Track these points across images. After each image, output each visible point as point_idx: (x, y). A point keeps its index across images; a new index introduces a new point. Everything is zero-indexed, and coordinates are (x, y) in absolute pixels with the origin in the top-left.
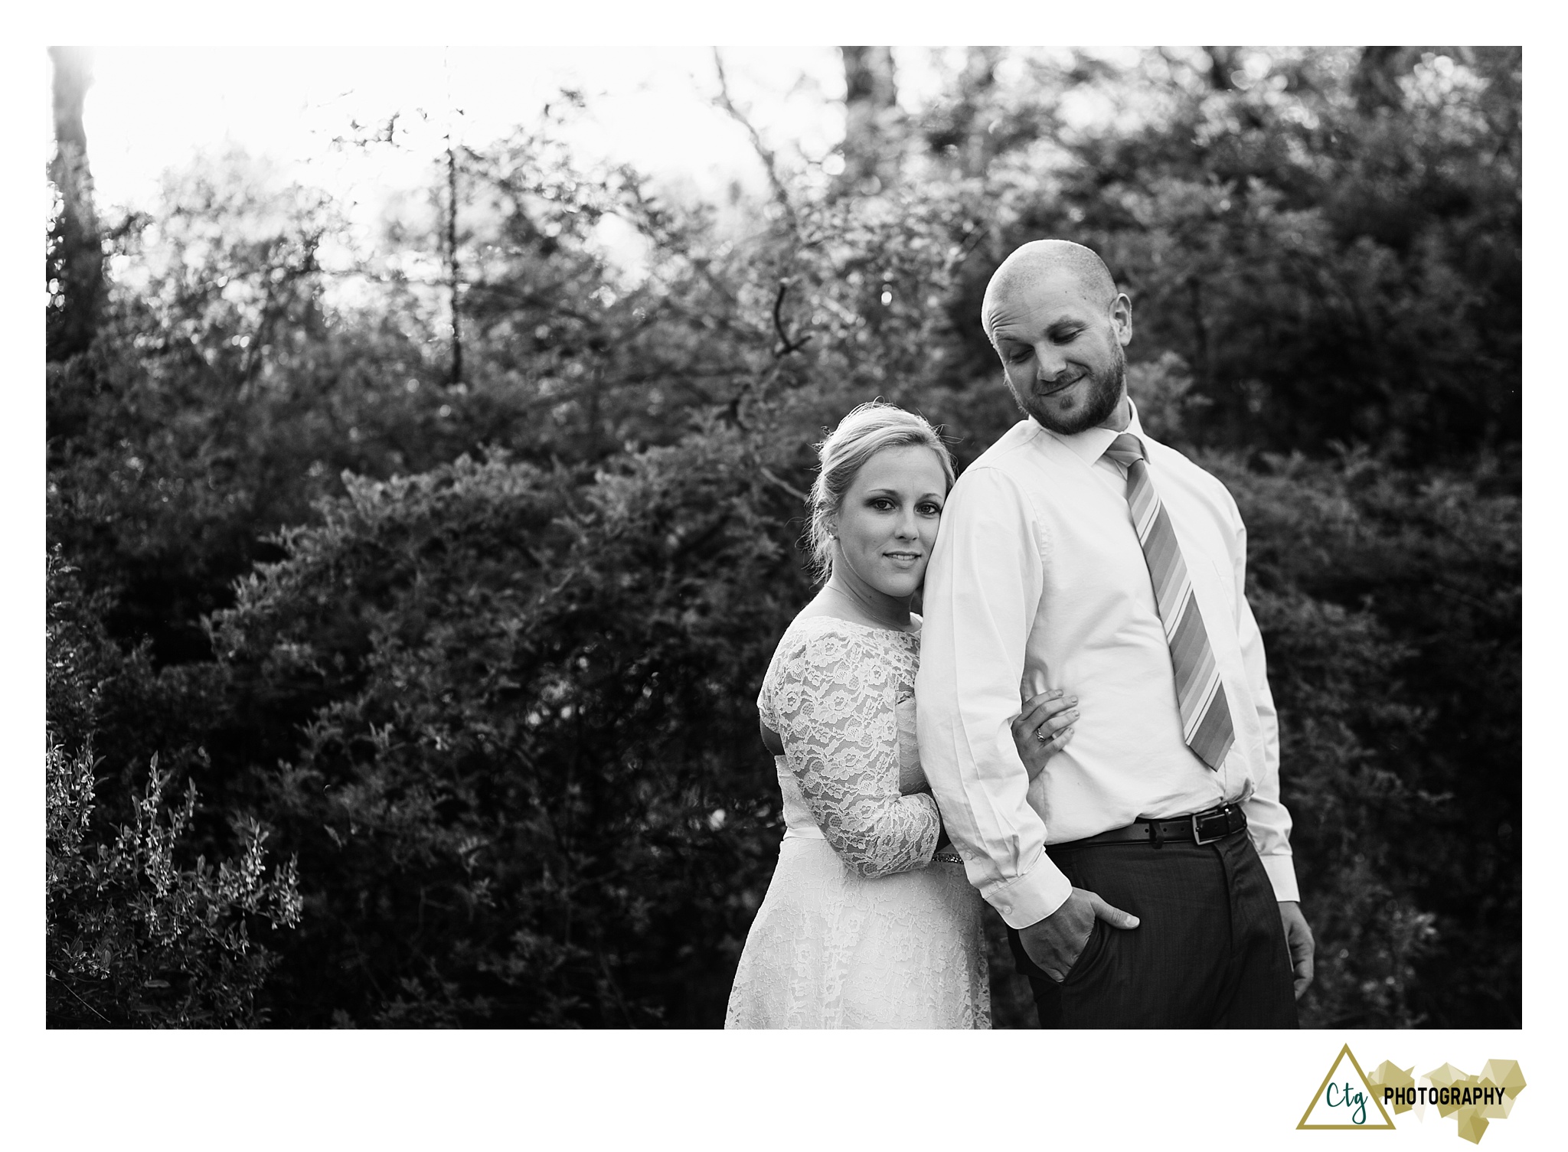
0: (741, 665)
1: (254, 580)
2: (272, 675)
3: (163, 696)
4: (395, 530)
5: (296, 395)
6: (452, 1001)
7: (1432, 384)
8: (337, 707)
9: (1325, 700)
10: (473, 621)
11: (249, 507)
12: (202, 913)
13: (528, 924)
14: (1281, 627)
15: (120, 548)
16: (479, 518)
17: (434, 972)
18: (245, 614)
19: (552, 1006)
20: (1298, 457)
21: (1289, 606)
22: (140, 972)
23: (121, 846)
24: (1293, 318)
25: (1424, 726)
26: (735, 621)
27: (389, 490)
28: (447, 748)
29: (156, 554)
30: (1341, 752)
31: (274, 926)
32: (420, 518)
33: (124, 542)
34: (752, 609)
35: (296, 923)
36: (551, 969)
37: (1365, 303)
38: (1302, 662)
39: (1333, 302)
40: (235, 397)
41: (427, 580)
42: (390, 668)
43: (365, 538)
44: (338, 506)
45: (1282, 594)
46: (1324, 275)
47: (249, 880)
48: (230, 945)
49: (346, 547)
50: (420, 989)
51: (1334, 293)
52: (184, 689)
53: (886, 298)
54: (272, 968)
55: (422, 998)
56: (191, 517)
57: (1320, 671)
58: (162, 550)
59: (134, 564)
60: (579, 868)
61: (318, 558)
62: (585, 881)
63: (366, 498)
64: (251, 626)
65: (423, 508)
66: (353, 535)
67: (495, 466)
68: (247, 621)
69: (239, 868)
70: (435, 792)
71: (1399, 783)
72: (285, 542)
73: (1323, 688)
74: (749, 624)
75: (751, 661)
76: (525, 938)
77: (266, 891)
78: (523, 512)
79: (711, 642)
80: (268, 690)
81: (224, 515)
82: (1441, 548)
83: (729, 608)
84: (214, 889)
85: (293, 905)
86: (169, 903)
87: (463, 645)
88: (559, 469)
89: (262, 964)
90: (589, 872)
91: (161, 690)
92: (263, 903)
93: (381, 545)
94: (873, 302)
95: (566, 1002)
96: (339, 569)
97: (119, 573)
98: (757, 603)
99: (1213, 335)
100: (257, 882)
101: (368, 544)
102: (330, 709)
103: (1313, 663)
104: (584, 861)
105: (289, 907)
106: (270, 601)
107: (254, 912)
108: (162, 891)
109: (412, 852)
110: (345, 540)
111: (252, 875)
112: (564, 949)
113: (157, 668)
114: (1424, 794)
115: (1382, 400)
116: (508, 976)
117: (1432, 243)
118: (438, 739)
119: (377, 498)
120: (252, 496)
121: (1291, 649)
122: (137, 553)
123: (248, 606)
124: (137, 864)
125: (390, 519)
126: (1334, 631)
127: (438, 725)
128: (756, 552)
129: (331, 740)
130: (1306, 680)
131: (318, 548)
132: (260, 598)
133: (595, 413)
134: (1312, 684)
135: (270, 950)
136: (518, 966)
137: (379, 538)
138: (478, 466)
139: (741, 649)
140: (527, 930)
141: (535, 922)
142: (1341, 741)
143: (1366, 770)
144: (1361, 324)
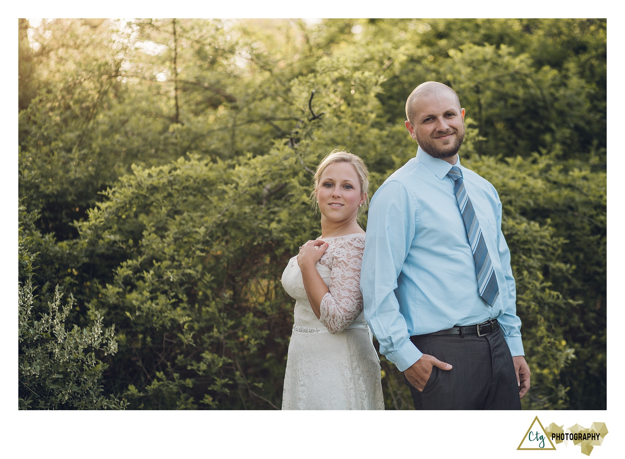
0: (294, 245)
1: (96, 210)
2: (103, 245)
3: (59, 255)
4: (154, 189)
5: (112, 127)
6: (177, 381)
7: (572, 125)
8: (130, 262)
9: (531, 262)
10: (185, 227)
11: (93, 173)
12: (77, 348)
13: (207, 349)
14: (514, 232)
15: (41, 190)
16: (187, 184)
17: (169, 369)
18: (93, 225)
19: (217, 383)
20: (519, 159)
21: (517, 223)
22: (51, 371)
23: (44, 322)
24: (516, 97)
25: (571, 272)
26: (292, 226)
27: (151, 172)
28: (175, 280)
29: (55, 192)
30: (538, 284)
31: (106, 354)
32: (164, 183)
33: (42, 188)
34: (298, 221)
35: (115, 353)
36: (217, 368)
37: (546, 92)
38: (522, 246)
39: (532, 91)
40: (87, 126)
41: (167, 210)
42: (151, 245)
43: (141, 192)
44: (130, 179)
45: (514, 218)
46: (529, 81)
47: (96, 336)
48: (88, 362)
49: (133, 196)
50: (164, 376)
51: (533, 88)
52: (68, 251)
53: (353, 92)
54: (104, 370)
55: (165, 379)
56: (70, 177)
57: (529, 250)
58: (58, 191)
59: (47, 196)
60: (228, 326)
61: (122, 201)
62: (231, 331)
63: (141, 176)
64: (95, 229)
65: (165, 180)
66: (136, 191)
67: (193, 162)
68: (93, 227)
69: (91, 331)
70: (170, 298)
71: (561, 296)
72: (109, 194)
73: (530, 257)
74: (297, 227)
75: (298, 243)
76: (207, 356)
77: (102, 339)
78: (205, 180)
79: (281, 235)
80: (101, 250)
81: (83, 177)
82: (578, 197)
83: (289, 221)
84: (81, 339)
85: (113, 347)
86: (63, 345)
87: (181, 236)
88: (220, 162)
89: (100, 368)
90: (232, 327)
91: (58, 252)
92: (102, 345)
93: (147, 195)
94: (347, 93)
95: (223, 381)
96: (131, 204)
97: (41, 200)
98: (301, 219)
99: (484, 106)
100: (99, 337)
101: (142, 195)
102: (127, 262)
103: (526, 247)
104: (231, 323)
105: (112, 347)
106: (103, 220)
107: (97, 348)
108: (60, 341)
109: (161, 322)
110: (133, 193)
111: (97, 334)
112: (222, 359)
113: (56, 243)
114: (571, 301)
115: (552, 131)
116: (199, 371)
117: (571, 66)
118: (171, 277)
119: (146, 175)
120: (94, 169)
121: (518, 241)
122: (48, 192)
123: (94, 221)
124: (50, 328)
125: (151, 185)
126: (535, 234)
127: (171, 270)
128: (301, 201)
129: (128, 276)
130: (524, 254)
131: (122, 196)
132: (99, 218)
133: (233, 136)
134: (525, 255)
135: (104, 363)
136: (203, 366)
137: (147, 192)
138: (187, 162)
139: (294, 238)
140: (207, 352)
141: (210, 348)
142: (537, 279)
143: (547, 291)
144: (544, 101)
